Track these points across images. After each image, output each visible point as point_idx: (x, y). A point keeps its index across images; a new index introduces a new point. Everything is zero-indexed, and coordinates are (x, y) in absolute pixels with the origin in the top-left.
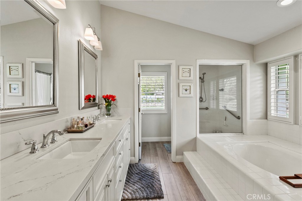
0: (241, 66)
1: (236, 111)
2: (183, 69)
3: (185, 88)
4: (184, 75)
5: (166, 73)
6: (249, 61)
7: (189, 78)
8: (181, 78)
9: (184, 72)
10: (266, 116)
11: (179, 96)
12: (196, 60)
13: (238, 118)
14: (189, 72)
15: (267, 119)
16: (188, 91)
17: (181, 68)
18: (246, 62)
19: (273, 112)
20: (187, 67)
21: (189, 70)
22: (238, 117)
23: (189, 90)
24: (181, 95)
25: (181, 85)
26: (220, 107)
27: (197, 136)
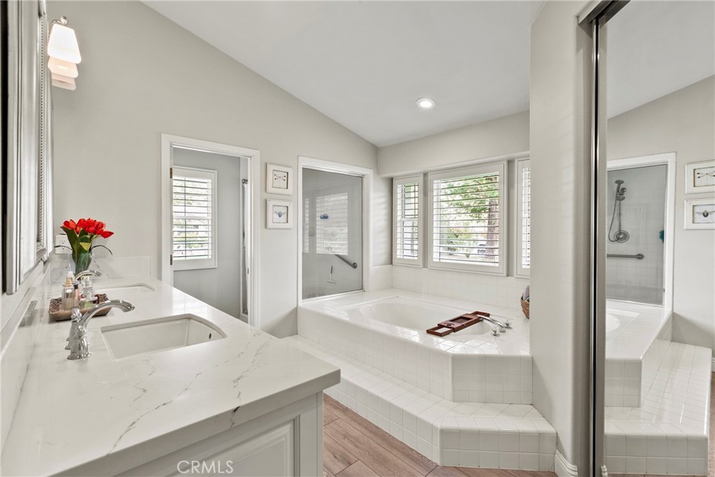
0: (362, 177)
1: (347, 254)
2: (275, 173)
3: (279, 209)
4: (277, 183)
5: (216, 172)
6: (372, 171)
7: (286, 192)
8: (270, 189)
9: (275, 177)
10: (391, 260)
11: (266, 227)
12: (298, 156)
13: (354, 266)
14: (286, 178)
15: (392, 264)
16: (284, 217)
17: (270, 168)
18: (368, 173)
19: (399, 254)
20: (282, 168)
21: (286, 174)
22: (354, 264)
23: (286, 215)
24: (270, 224)
25: (270, 204)
26: (317, 249)
27: (299, 304)
